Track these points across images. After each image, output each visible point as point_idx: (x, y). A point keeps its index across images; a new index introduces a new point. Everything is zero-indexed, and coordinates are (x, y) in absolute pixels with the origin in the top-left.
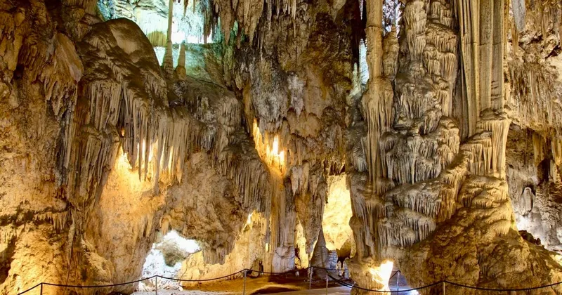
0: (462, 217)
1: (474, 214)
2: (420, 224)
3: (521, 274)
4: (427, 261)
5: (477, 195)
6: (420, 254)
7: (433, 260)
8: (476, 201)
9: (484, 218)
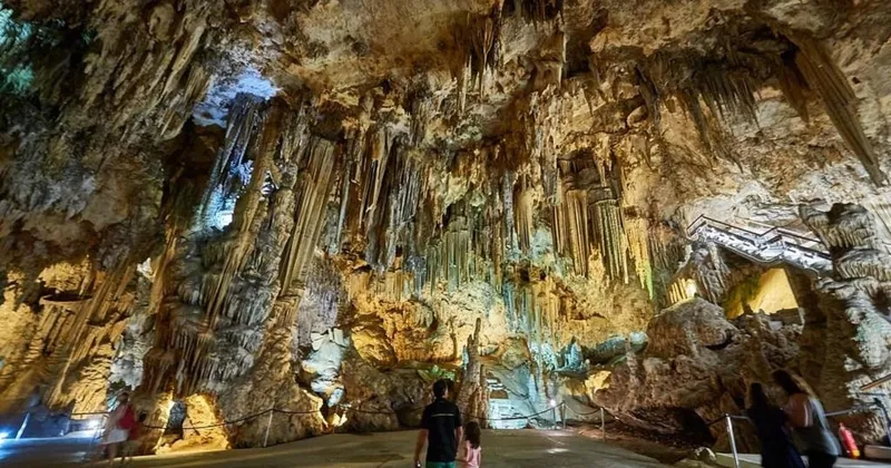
0: (267, 357)
1: (274, 355)
2: (246, 360)
3: (296, 403)
4: (249, 393)
5: (279, 341)
6: (245, 387)
7: (255, 392)
8: (278, 345)
9: (282, 359)
